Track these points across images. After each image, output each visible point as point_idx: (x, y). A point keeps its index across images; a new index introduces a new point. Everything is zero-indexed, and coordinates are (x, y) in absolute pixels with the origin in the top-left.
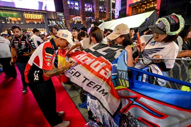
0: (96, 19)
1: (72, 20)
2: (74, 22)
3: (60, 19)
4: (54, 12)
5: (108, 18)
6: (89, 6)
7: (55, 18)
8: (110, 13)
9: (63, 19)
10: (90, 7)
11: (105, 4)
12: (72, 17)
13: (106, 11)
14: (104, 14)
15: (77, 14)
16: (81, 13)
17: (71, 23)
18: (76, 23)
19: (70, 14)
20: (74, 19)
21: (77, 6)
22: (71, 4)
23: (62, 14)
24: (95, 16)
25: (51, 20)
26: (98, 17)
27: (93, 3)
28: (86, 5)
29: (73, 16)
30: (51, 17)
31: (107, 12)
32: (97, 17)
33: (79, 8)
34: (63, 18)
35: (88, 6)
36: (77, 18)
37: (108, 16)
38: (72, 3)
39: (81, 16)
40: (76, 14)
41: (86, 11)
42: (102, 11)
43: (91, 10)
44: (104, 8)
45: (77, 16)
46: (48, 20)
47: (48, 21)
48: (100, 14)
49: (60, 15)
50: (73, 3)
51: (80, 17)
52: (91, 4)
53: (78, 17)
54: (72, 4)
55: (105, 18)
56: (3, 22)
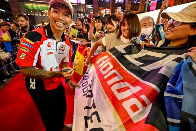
0: (126, 12)
1: (101, 13)
2: (103, 15)
3: (89, 11)
4: (83, 4)
5: (141, 10)
7: (84, 11)
8: (146, 3)
9: (92, 12)
12: (101, 10)
13: (139, 2)
14: (137, 6)
15: (107, 6)
16: (111, 4)
17: (99, 15)
18: (104, 16)
19: (100, 6)
20: (102, 12)
23: (91, 6)
24: (126, 8)
25: (80, 13)
26: (129, 9)
29: (102, 8)
30: (81, 10)
31: (141, 4)
32: (127, 10)
34: (92, 10)
36: (106, 11)
37: (142, 8)
39: (110, 8)
40: (105, 6)
41: (117, 2)
42: (135, 2)
43: (123, 2)
45: (106, 8)
46: (78, 12)
47: (77, 14)
48: (131, 6)
49: (89, 7)
51: (109, 10)
55: (138, 10)
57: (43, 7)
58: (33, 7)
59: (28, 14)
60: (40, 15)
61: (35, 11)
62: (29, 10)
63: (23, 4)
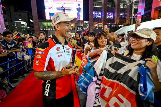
0: (115, 24)
1: (95, 26)
2: (96, 27)
3: (86, 25)
4: (82, 21)
5: (128, 23)
6: (111, 14)
7: (82, 25)
8: (131, 18)
9: (88, 26)
10: (112, 15)
11: (126, 11)
13: (126, 17)
14: (125, 19)
15: (100, 21)
16: (103, 20)
17: (93, 28)
18: (97, 28)
19: (94, 22)
20: (96, 25)
21: (100, 15)
22: (95, 14)
23: (88, 22)
24: (116, 22)
26: (118, 22)
27: (114, 11)
28: (107, 14)
29: (96, 23)
30: (80, 25)
31: (128, 18)
32: (116, 23)
33: (102, 17)
34: (88, 25)
35: (110, 14)
36: (99, 24)
37: (129, 21)
38: (96, 13)
39: (102, 22)
40: (98, 21)
41: (108, 18)
42: (123, 17)
43: (112, 17)
44: (125, 14)
46: (78, 27)
47: (77, 28)
48: (120, 20)
49: (86, 23)
50: (97, 13)
52: (112, 12)
53: (100, 24)
54: (96, 14)
55: (125, 23)
58: (47, 25)
59: (44, 29)
60: (52, 30)
61: (48, 27)
62: (45, 27)
63: (42, 23)
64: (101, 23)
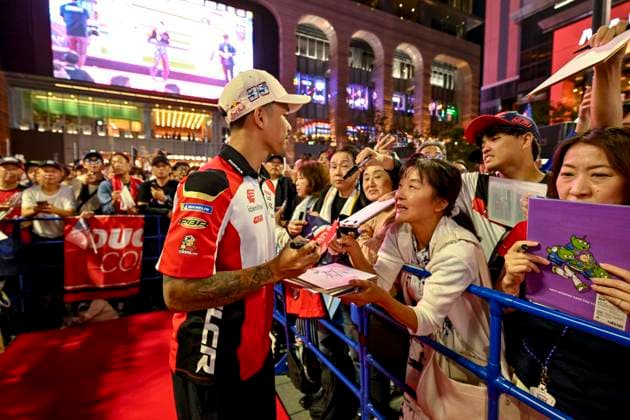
1: (302, 134)
6: (359, 93)
10: (363, 96)
11: (409, 89)
12: (302, 125)
13: (412, 111)
14: (407, 119)
15: (320, 115)
16: (333, 111)
17: (297, 141)
18: (313, 143)
19: (298, 115)
20: (306, 130)
21: (319, 93)
22: (301, 84)
27: (374, 84)
28: (349, 91)
29: (303, 121)
31: (420, 114)
33: (327, 98)
35: (356, 91)
36: (317, 128)
37: (423, 125)
38: (305, 83)
39: (333, 120)
40: (315, 114)
41: (349, 106)
42: (401, 109)
43: (366, 106)
44: (407, 100)
45: (317, 121)
50: (310, 84)
51: (327, 126)
52: (364, 88)
53: (320, 125)
54: (305, 86)
56: (87, 129)
57: (101, 110)
58: (63, 106)
59: (37, 126)
60: (87, 133)
61: (70, 119)
62: (45, 116)
63: (28, 96)
64: (327, 122)
